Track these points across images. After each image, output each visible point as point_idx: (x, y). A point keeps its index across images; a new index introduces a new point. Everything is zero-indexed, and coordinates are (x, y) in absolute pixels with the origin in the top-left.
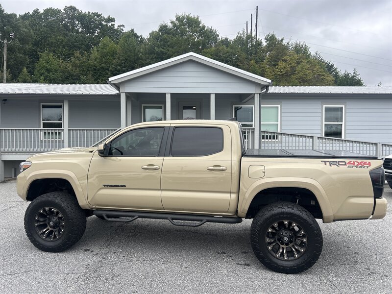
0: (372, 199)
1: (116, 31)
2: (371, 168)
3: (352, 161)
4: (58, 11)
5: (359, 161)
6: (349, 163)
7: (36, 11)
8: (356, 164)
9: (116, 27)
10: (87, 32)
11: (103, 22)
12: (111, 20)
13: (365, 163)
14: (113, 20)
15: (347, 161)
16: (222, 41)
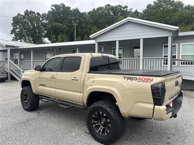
0: (153, 105)
1: (129, 12)
2: (152, 83)
3: (141, 77)
4: (103, 8)
5: (146, 77)
6: (139, 79)
7: (94, 9)
8: (143, 79)
9: (128, 10)
10: (115, 15)
11: (122, 9)
12: (126, 7)
13: (149, 79)
14: (127, 7)
15: (138, 77)
16: (186, 8)
